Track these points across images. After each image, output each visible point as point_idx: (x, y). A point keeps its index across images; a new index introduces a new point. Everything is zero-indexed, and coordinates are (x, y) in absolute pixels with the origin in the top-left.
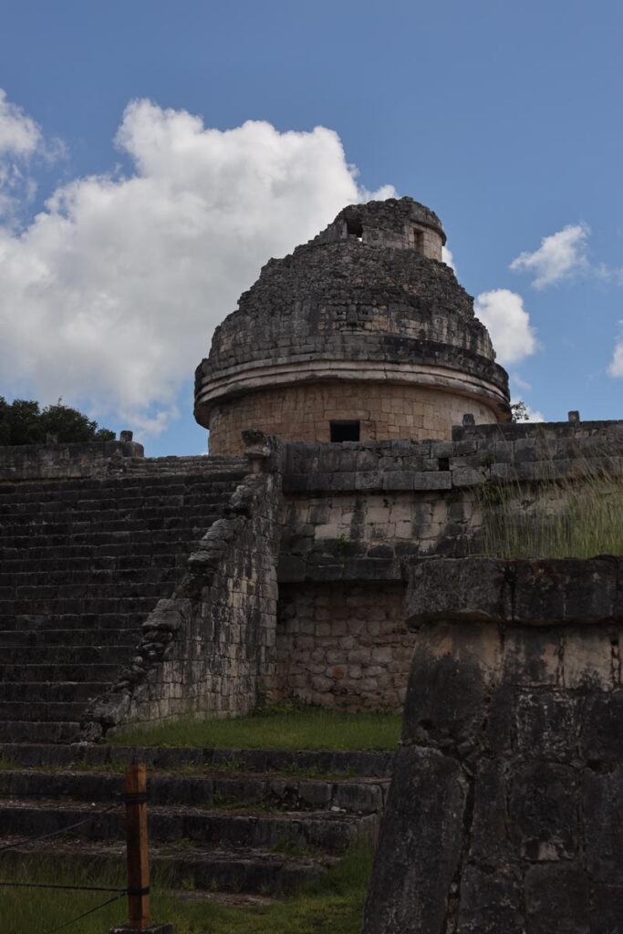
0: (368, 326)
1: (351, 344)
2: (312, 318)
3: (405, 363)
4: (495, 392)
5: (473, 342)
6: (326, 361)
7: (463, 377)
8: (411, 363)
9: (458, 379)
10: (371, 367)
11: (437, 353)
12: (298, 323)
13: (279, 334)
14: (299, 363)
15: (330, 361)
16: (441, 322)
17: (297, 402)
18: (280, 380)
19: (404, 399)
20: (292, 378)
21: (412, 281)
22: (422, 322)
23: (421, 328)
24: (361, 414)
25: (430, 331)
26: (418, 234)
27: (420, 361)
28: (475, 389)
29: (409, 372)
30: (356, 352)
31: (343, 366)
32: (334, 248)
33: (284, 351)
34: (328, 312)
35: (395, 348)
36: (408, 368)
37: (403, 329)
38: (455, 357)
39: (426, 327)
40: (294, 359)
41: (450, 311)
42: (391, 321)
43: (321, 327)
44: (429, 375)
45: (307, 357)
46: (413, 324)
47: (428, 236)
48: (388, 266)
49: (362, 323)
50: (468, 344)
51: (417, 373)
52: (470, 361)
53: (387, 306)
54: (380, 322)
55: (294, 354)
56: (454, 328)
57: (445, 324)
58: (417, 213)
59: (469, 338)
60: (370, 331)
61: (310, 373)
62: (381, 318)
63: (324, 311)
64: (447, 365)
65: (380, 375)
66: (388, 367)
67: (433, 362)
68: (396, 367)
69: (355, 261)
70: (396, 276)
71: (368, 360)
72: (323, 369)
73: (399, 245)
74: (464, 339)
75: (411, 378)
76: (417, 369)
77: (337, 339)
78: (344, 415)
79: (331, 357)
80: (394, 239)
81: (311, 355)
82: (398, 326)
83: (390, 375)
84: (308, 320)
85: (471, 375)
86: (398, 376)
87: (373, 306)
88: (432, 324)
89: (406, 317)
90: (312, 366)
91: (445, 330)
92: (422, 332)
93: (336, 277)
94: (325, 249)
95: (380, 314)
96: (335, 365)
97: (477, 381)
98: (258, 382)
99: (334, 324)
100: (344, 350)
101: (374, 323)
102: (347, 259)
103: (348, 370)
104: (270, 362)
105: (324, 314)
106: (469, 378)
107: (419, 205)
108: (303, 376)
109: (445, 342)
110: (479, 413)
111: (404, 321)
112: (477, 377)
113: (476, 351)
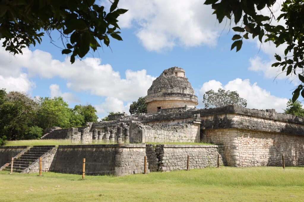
0: (162, 91)
2: (154, 91)
7: (178, 98)
11: (172, 94)
14: (152, 98)
18: (150, 101)
19: (168, 102)
20: (151, 101)
24: (161, 105)
25: (173, 91)
26: (176, 73)
28: (180, 99)
29: (167, 98)
30: (159, 96)
34: (156, 89)
35: (165, 94)
38: (176, 94)
39: (172, 90)
41: (177, 86)
42: (166, 90)
46: (169, 90)
50: (182, 91)
53: (165, 88)
54: (164, 91)
56: (178, 89)
57: (176, 88)
62: (164, 90)
65: (162, 99)
66: (164, 98)
67: (171, 96)
71: (161, 97)
72: (155, 99)
74: (181, 91)
76: (169, 97)
78: (159, 106)
79: (156, 97)
80: (171, 75)
83: (164, 99)
85: (180, 97)
87: (163, 88)
90: (153, 99)
91: (176, 90)
92: (171, 91)
93: (160, 83)
94: (159, 78)
97: (182, 98)
99: (157, 91)
103: (158, 99)
106: (180, 98)
107: (177, 68)
108: (152, 100)
109: (176, 92)
110: (184, 103)
111: (168, 90)
112: (181, 97)
113: (184, 92)
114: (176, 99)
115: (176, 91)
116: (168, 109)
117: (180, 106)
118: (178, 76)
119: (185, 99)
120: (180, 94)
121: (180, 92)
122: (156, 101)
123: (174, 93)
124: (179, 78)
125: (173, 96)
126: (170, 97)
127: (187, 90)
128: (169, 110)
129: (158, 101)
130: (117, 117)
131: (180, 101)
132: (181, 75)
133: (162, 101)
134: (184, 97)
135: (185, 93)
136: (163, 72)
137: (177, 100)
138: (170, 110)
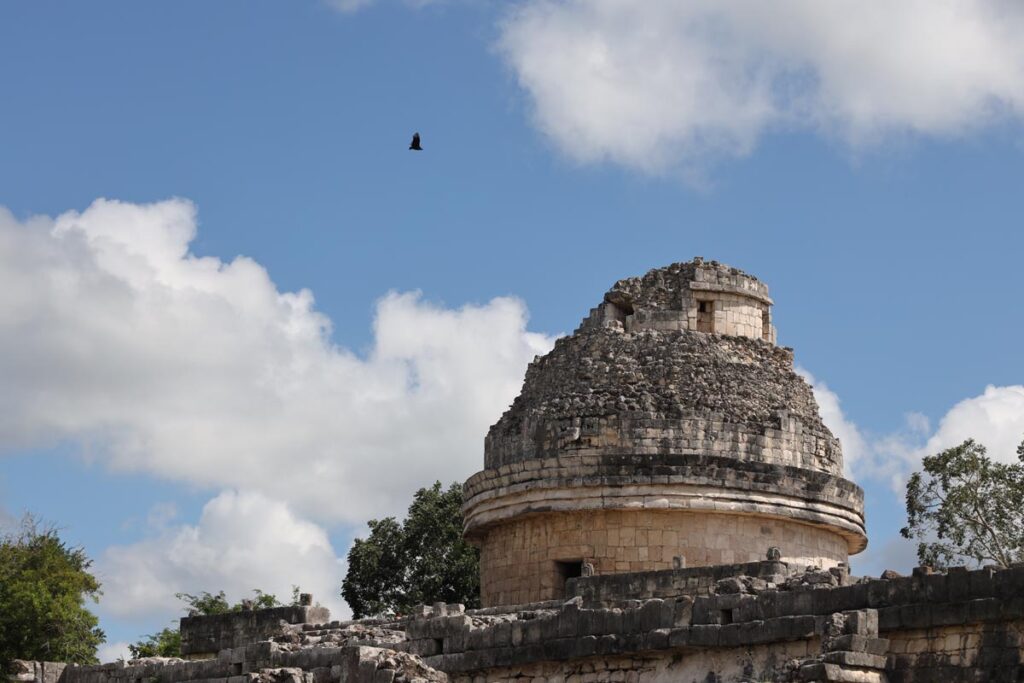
0: (595, 441)
2: (539, 437)
3: (628, 486)
4: (779, 505)
5: (754, 442)
6: (542, 490)
7: (714, 493)
8: (636, 484)
9: (705, 497)
10: (586, 495)
11: (673, 468)
12: (526, 443)
13: (510, 456)
14: (518, 495)
15: (546, 489)
16: (696, 423)
17: (524, 539)
18: (502, 515)
19: (636, 527)
20: (510, 512)
21: (670, 374)
22: (666, 428)
23: (663, 436)
24: (584, 549)
25: (677, 439)
27: (647, 479)
28: (733, 505)
29: (634, 497)
30: (574, 476)
31: (559, 494)
33: (505, 481)
34: (554, 428)
35: (618, 468)
36: (631, 490)
37: (637, 441)
38: (702, 469)
39: (671, 433)
40: (513, 489)
42: (622, 432)
43: (547, 447)
44: (660, 497)
45: (524, 487)
46: (652, 432)
47: (722, 305)
48: (644, 358)
49: (587, 438)
50: (742, 446)
51: (644, 496)
52: (728, 470)
53: (618, 415)
54: (608, 437)
55: (514, 483)
56: (717, 429)
57: (702, 424)
58: (703, 280)
59: (744, 438)
60: (597, 447)
61: (527, 505)
62: (610, 431)
63: (549, 427)
64: (687, 481)
65: (596, 504)
66: (607, 491)
67: (664, 479)
68: (616, 491)
70: (650, 371)
71: (584, 486)
72: (538, 499)
73: (673, 325)
74: (735, 440)
75: (634, 503)
76: (645, 490)
77: (553, 463)
78: (568, 554)
79: (546, 485)
80: (666, 319)
81: (526, 484)
82: (631, 438)
83: (608, 502)
84: (535, 439)
85: (729, 489)
86: (617, 502)
87: (600, 417)
88: (680, 428)
89: (642, 425)
90: (530, 497)
91: (701, 434)
92: (664, 441)
93: (581, 379)
94: (577, 343)
95: (608, 426)
96: (550, 495)
97: (740, 495)
99: (559, 442)
100: (559, 476)
101: (601, 437)
103: (562, 499)
105: (549, 431)
106: (725, 495)
107: (710, 265)
108: (520, 509)
109: (700, 451)
110: (758, 533)
111: (639, 430)
112: (740, 489)
113: (758, 454)
114: (699, 501)
115: (699, 444)
116: (636, 576)
117: (728, 559)
118: (720, 328)
119: (766, 504)
120: (732, 463)
121: (734, 449)
122: (546, 515)
123: (686, 457)
124: (726, 347)
125: (678, 479)
126: (654, 491)
127: (785, 436)
128: (643, 588)
129: (566, 513)
130: (248, 630)
131: (734, 516)
132: (740, 321)
133: (590, 514)
134: (764, 493)
135: (769, 456)
136: (608, 298)
137: (709, 514)
138: (651, 587)
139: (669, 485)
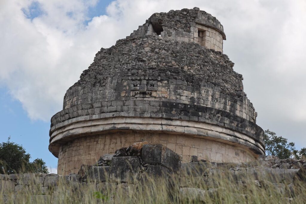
0: (154, 94)
1: (140, 106)
2: (118, 89)
3: (176, 120)
4: (246, 140)
5: (233, 106)
6: (123, 117)
7: (220, 129)
8: (180, 119)
9: (215, 131)
10: (152, 122)
11: (200, 113)
12: (109, 92)
13: (97, 99)
14: (106, 119)
15: (126, 117)
16: (208, 91)
17: (105, 145)
18: (93, 130)
19: (176, 144)
20: (100, 128)
21: (190, 64)
22: (193, 91)
23: (191, 96)
25: (199, 98)
26: (201, 33)
27: (187, 118)
28: (228, 138)
29: (178, 126)
30: (143, 112)
31: (134, 121)
32: (139, 42)
33: (97, 111)
34: (128, 84)
35: (171, 109)
36: (178, 123)
37: (178, 97)
38: (214, 116)
39: (196, 95)
40: (103, 116)
41: (215, 84)
42: (170, 91)
43: (123, 94)
44: (193, 128)
45: (111, 115)
46: (186, 93)
47: (209, 34)
48: (175, 54)
49: (150, 92)
50: (228, 107)
51: (184, 126)
52: (226, 119)
53: (168, 82)
54: (162, 92)
55: (103, 112)
56: (217, 96)
57: (210, 93)
58: (201, 19)
59: (229, 103)
60: (155, 97)
61: (112, 125)
62: (163, 89)
63: (125, 84)
64: (207, 121)
65: (158, 128)
66: (164, 122)
67: (196, 119)
68: (169, 122)
69: (152, 50)
70: (179, 62)
71: (151, 118)
72: (120, 124)
73: (186, 40)
74: (225, 104)
75: (179, 130)
76: (185, 124)
77: (131, 103)
79: (126, 115)
80: (183, 36)
81: (113, 113)
82: (175, 94)
83: (165, 128)
84: (115, 90)
85: (226, 128)
86: (170, 128)
87: (158, 81)
88: (200, 93)
89: (181, 88)
90: (115, 121)
91: (210, 98)
92: (192, 99)
93: (139, 61)
94: (134, 42)
95: (163, 86)
96: (128, 121)
97: (231, 132)
98: (80, 131)
99: (131, 93)
100: (135, 110)
101: (158, 92)
102: (147, 49)
103: (136, 124)
104: (88, 117)
105: (125, 86)
106: (224, 130)
107: (204, 13)
108: (107, 127)
109: (209, 106)
111: (180, 91)
112: (231, 129)
113: (234, 112)
115: (209, 103)
118: (208, 46)
119: (242, 139)
121: (225, 108)
122: (122, 132)
124: (212, 55)
125: (202, 120)
126: (190, 124)
127: (244, 106)
129: (135, 132)
132: (216, 44)
135: (238, 113)
136: (148, 21)
137: (215, 140)
139: (198, 122)
